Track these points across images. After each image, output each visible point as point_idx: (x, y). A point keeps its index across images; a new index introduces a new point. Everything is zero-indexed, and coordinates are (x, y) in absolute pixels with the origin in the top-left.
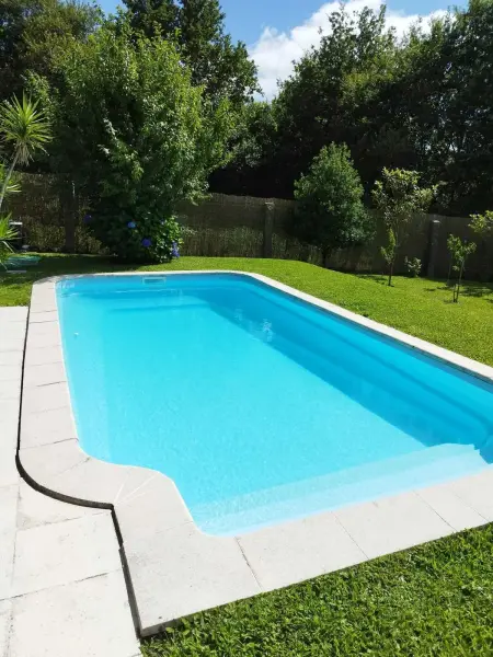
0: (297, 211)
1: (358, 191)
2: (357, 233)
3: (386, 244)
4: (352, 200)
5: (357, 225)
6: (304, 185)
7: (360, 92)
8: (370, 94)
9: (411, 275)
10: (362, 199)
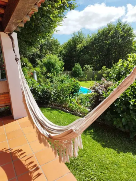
0: (73, 73)
1: (81, 69)
2: (82, 75)
3: (86, 77)
4: (80, 71)
5: (82, 74)
6: (73, 69)
7: (80, 49)
8: (82, 49)
9: (91, 80)
10: (82, 70)
